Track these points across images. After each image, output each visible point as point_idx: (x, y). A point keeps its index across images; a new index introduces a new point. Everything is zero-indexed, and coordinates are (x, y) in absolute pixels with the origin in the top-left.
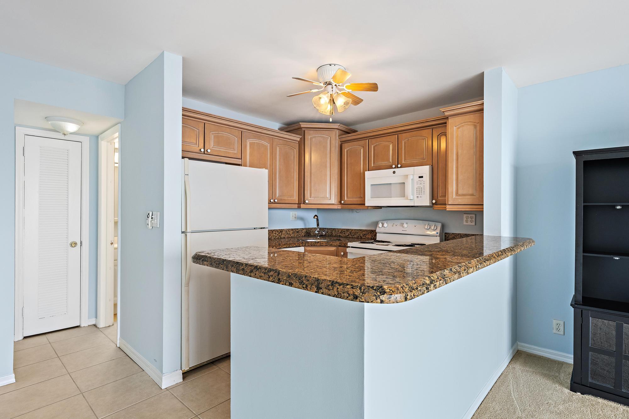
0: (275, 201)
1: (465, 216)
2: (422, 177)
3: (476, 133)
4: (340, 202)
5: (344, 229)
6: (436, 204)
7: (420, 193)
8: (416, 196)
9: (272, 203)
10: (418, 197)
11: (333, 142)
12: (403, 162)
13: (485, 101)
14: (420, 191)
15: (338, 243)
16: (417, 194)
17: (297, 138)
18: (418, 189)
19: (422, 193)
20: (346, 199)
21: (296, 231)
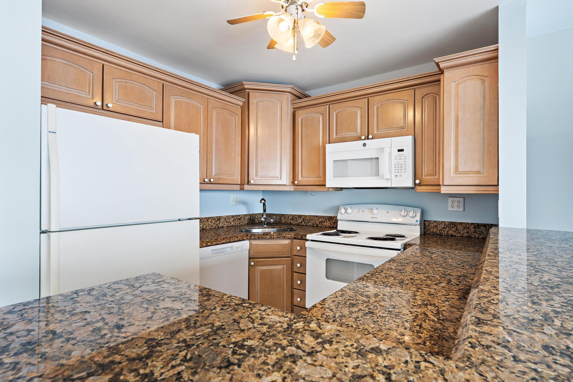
0: (210, 181)
1: (450, 199)
2: (402, 150)
3: (484, 91)
4: (293, 183)
5: (296, 215)
6: (419, 184)
7: (400, 171)
8: (393, 174)
9: (207, 183)
10: (396, 176)
11: (285, 108)
12: (375, 132)
13: (501, 45)
14: (400, 168)
15: (292, 234)
16: (395, 172)
17: (239, 101)
18: (397, 166)
19: (403, 171)
20: (300, 179)
21: (237, 218)
